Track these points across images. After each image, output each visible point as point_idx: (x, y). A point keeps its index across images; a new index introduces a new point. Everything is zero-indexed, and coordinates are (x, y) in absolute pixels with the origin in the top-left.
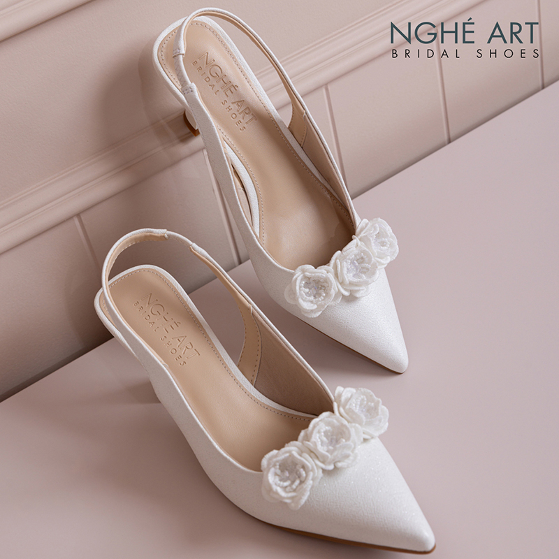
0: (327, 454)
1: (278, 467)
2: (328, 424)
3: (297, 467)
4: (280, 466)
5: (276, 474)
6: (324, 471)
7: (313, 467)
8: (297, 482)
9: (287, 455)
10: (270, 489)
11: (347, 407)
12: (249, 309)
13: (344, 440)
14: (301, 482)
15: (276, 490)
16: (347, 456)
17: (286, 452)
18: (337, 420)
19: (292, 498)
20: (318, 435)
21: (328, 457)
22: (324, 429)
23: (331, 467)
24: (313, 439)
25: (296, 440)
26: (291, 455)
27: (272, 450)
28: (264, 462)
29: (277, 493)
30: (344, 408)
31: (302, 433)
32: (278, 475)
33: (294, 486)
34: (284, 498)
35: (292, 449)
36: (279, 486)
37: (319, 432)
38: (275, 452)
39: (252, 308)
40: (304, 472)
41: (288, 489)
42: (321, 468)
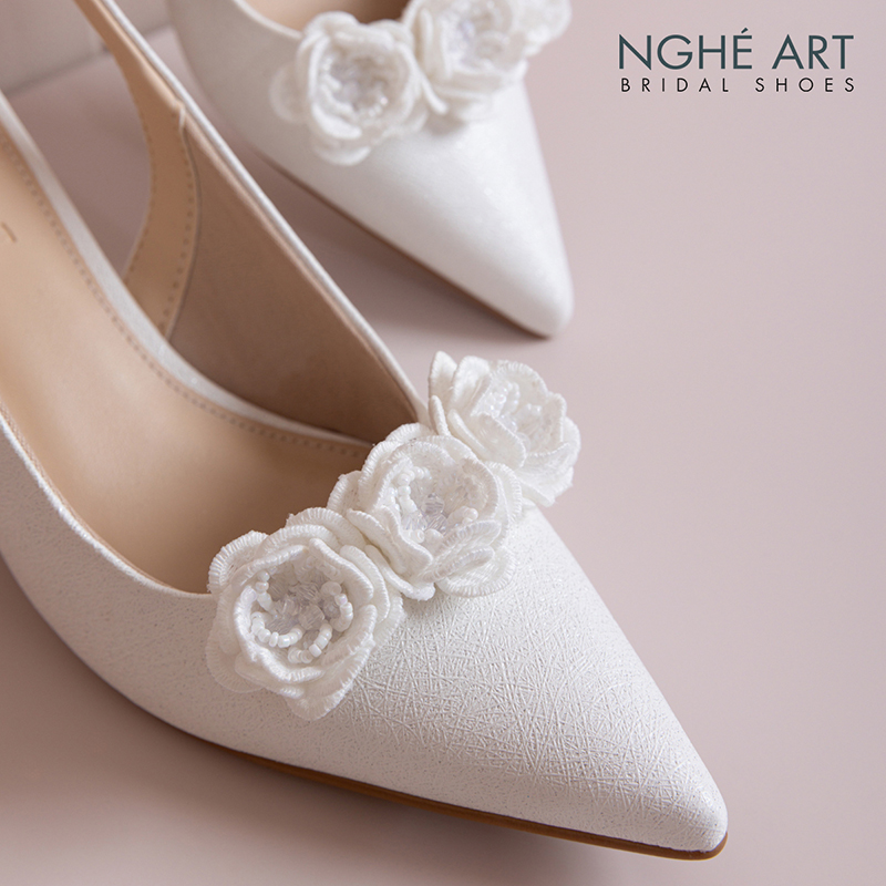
0: (424, 551)
1: (266, 585)
2: (423, 460)
3: (328, 588)
4: (271, 581)
5: (257, 607)
6: (409, 603)
7: (378, 592)
8: (325, 635)
9: (299, 549)
10: (237, 649)
11: (475, 412)
12: (175, 115)
13: (475, 512)
14: (337, 635)
15: (259, 658)
16: (480, 561)
17: (294, 541)
18: (449, 449)
19: (306, 685)
20: (394, 492)
21: (425, 561)
22: (413, 475)
23: (427, 592)
24: (380, 505)
25: (324, 503)
26: (311, 552)
27: (245, 532)
28: (220, 567)
29: (260, 666)
30: (464, 417)
31: (343, 484)
32: (263, 611)
33: (316, 649)
34: (284, 684)
35: (310, 530)
36: (266, 645)
37: (395, 483)
38: (255, 537)
39: (183, 113)
40: (350, 606)
41: (295, 655)
42: (403, 596)
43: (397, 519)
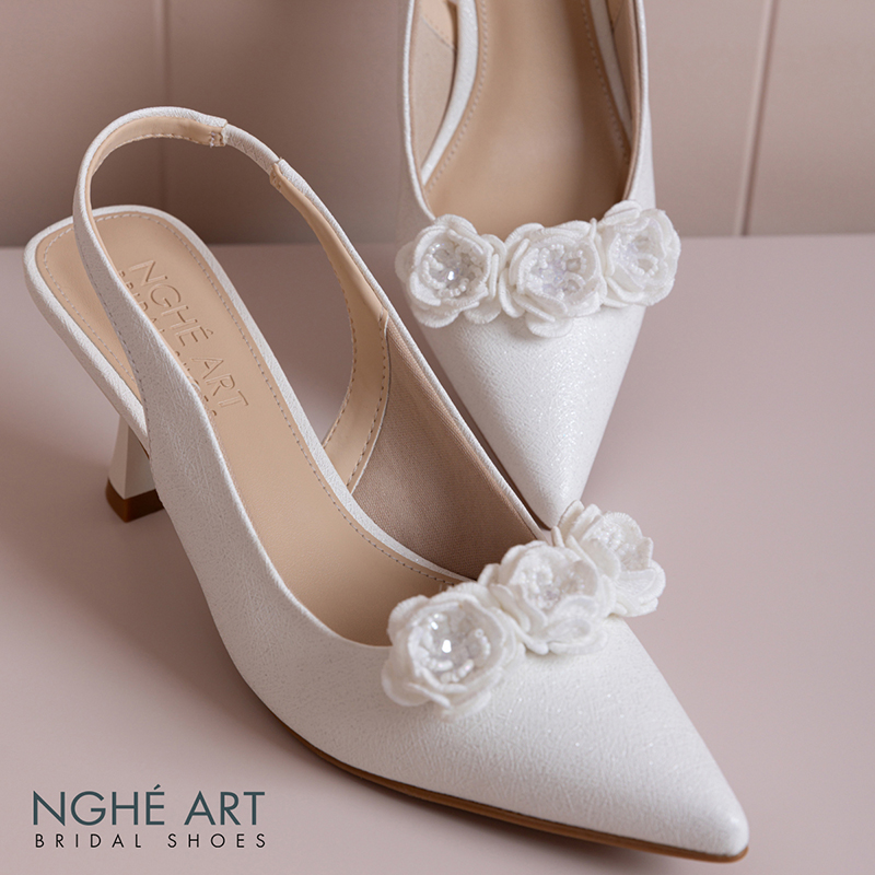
5: (422, 645)
6: (529, 651)
7: (509, 638)
8: (468, 666)
10: (407, 672)
11: (586, 536)
14: (475, 669)
15: (421, 674)
17: (453, 600)
18: (564, 555)
19: (450, 696)
20: (524, 576)
22: (538, 569)
23: (544, 649)
24: (513, 581)
25: (475, 579)
29: (425, 683)
30: (578, 540)
31: (489, 570)
32: (426, 647)
33: (462, 673)
36: (427, 667)
37: (526, 572)
40: (488, 646)
41: (447, 677)
42: (525, 645)
43: (525, 595)
